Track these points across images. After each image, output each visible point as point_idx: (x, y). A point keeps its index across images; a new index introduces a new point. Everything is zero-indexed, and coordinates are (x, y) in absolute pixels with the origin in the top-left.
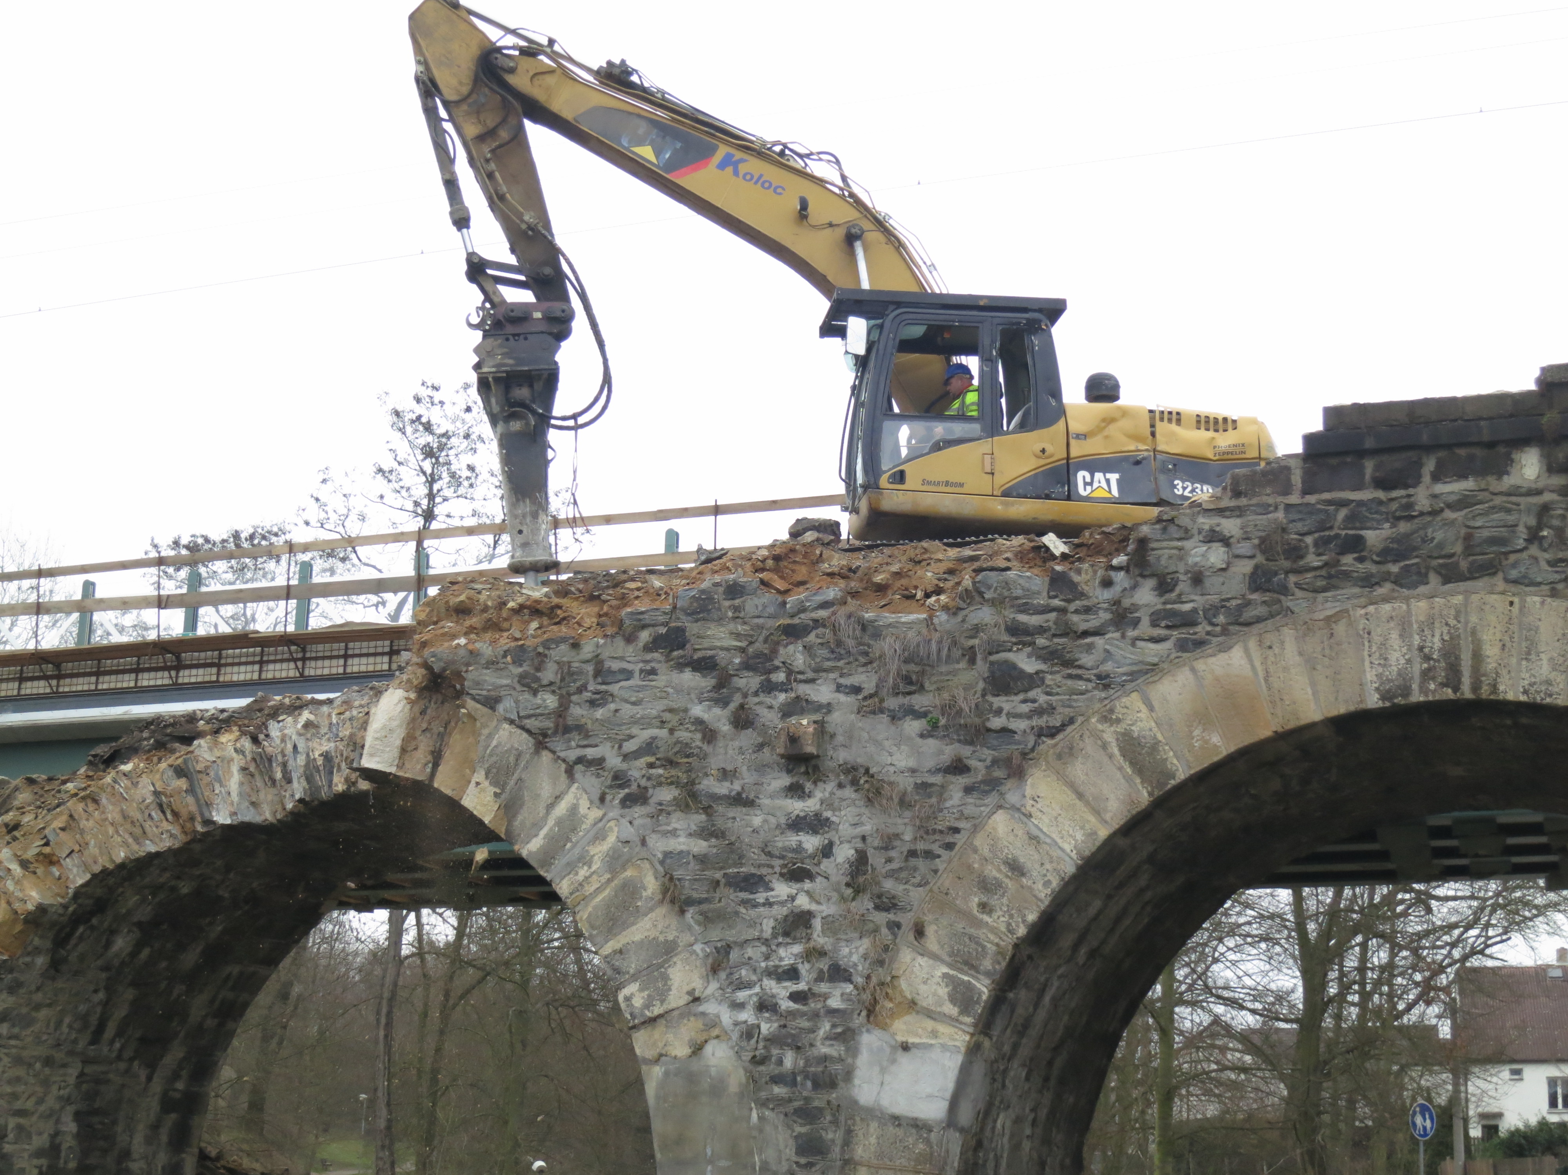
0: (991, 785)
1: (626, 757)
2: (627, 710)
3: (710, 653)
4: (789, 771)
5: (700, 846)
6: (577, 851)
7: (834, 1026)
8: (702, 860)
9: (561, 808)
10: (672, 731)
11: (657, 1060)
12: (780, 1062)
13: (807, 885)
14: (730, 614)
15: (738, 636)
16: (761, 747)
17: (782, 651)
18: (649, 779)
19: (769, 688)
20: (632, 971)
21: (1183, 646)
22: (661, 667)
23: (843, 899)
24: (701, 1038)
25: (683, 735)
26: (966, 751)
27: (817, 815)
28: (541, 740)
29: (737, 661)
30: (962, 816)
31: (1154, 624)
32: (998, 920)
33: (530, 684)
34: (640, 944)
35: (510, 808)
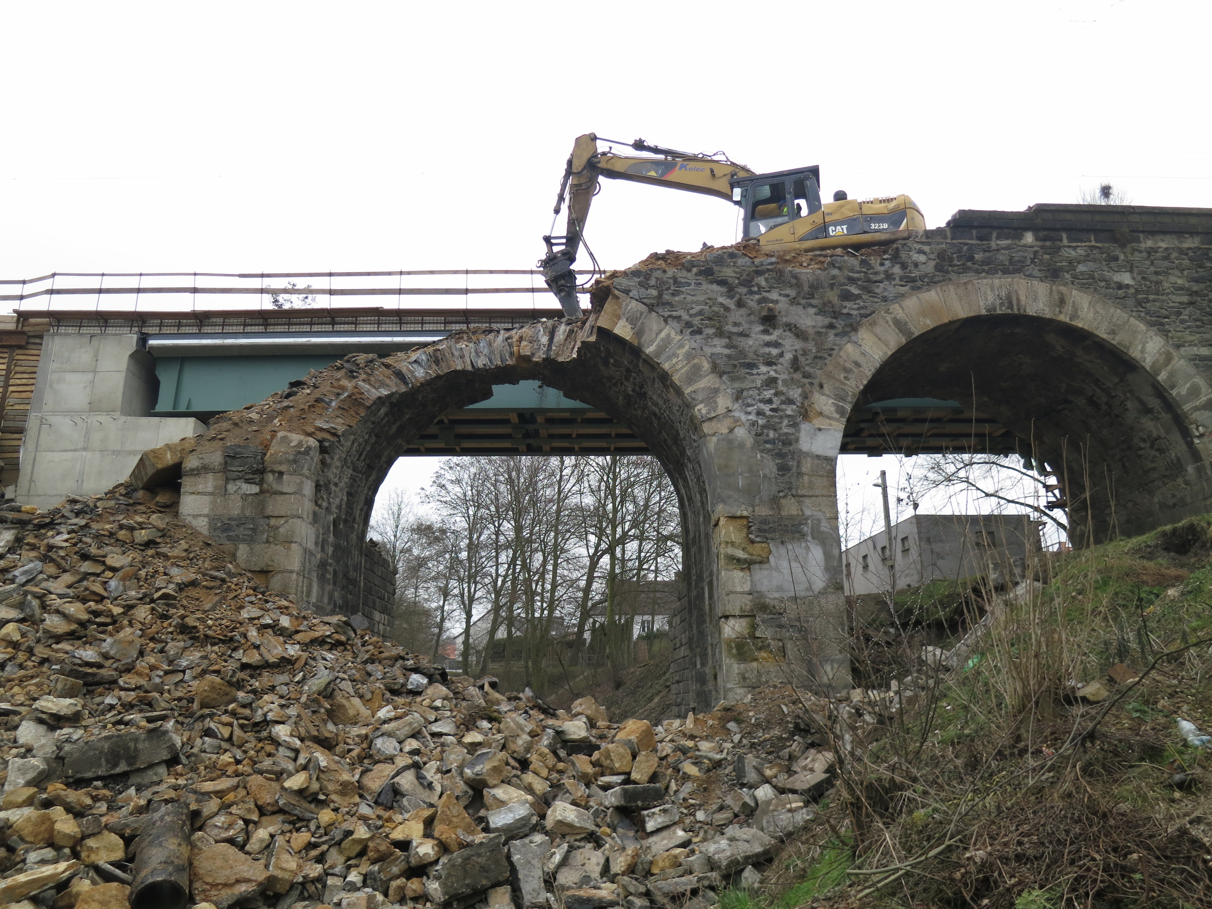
0: (843, 334)
1: (691, 316)
2: (689, 298)
3: (724, 278)
4: (762, 324)
5: (727, 351)
6: (671, 352)
7: (789, 421)
8: (729, 357)
9: (663, 335)
10: (710, 307)
11: (714, 435)
12: (768, 435)
13: (774, 367)
14: (732, 264)
15: (736, 272)
16: (750, 315)
17: (754, 280)
18: (702, 325)
19: (751, 293)
20: (700, 399)
21: (913, 288)
22: (704, 283)
23: (789, 373)
24: (733, 426)
25: (715, 309)
26: (834, 321)
27: (776, 341)
28: (651, 308)
29: (736, 282)
30: (835, 344)
31: (901, 280)
32: (852, 383)
33: (644, 285)
34: (703, 389)
35: (639, 334)
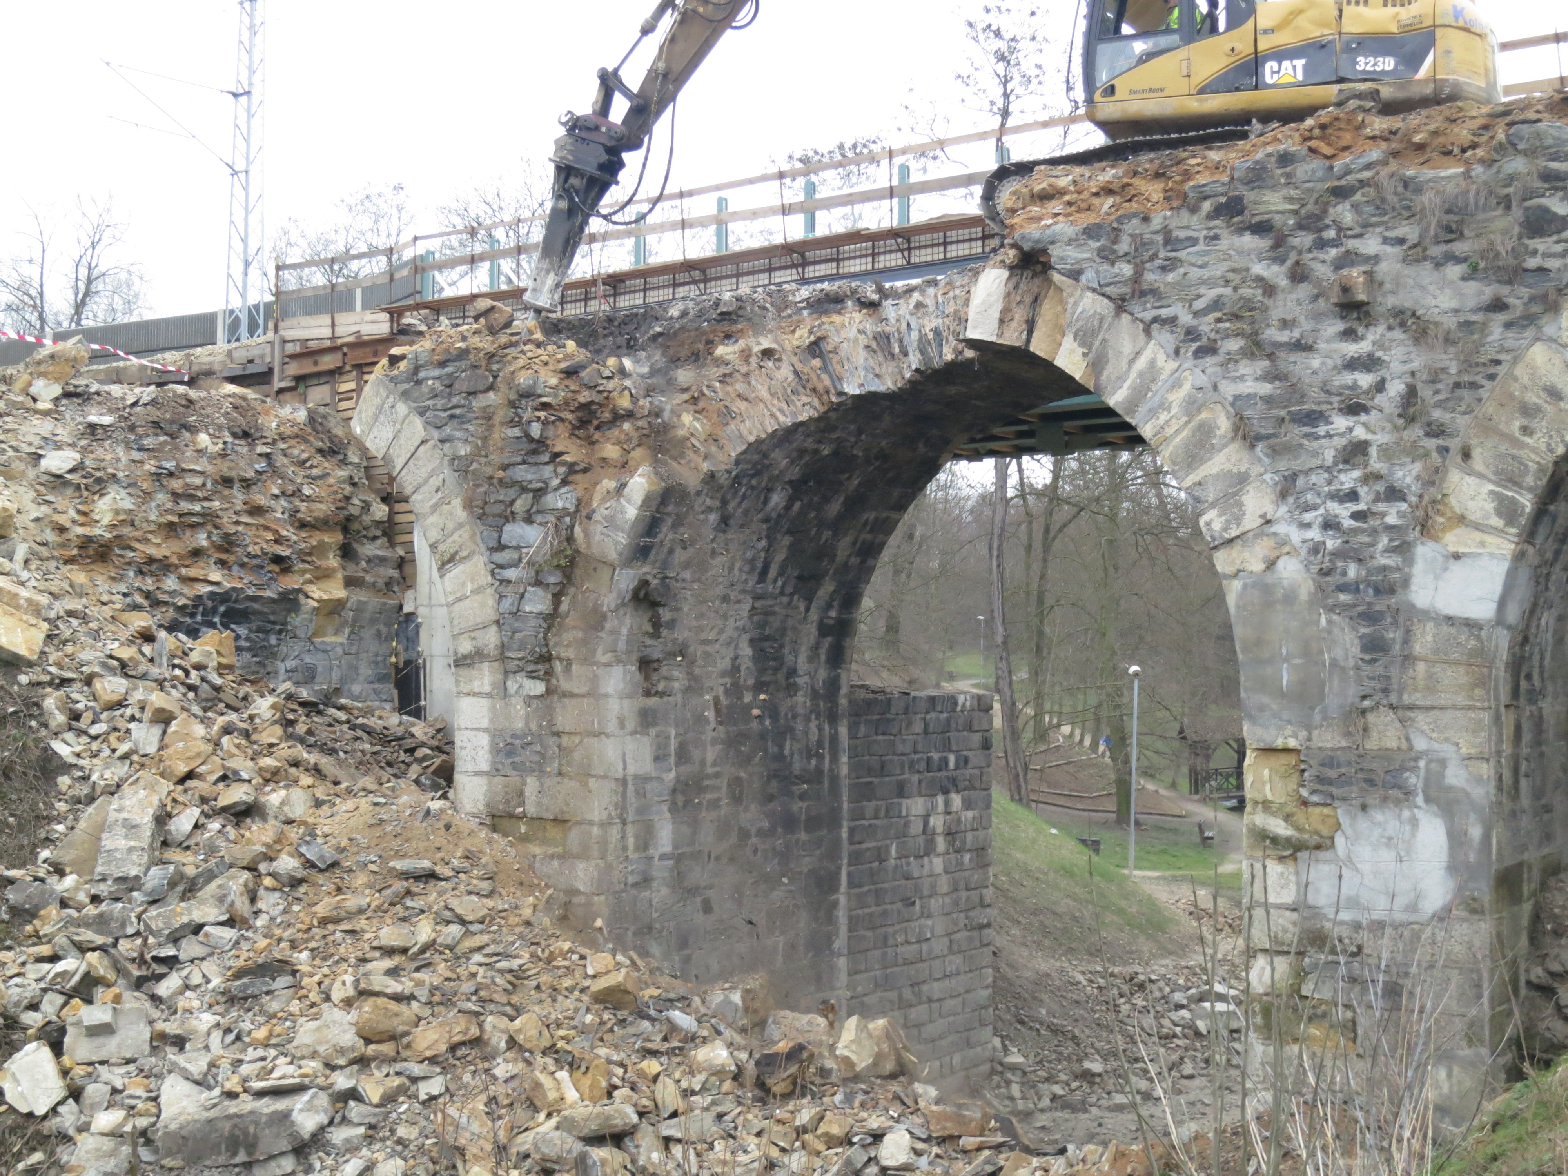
0: (1528, 320)
1: (1196, 314)
2: (1195, 273)
3: (1267, 217)
4: (1343, 318)
5: (1265, 389)
6: (1157, 399)
7: (1391, 540)
8: (1268, 400)
9: (1141, 363)
10: (1235, 289)
11: (1236, 575)
12: (1344, 573)
13: (1363, 417)
14: (1283, 181)
15: (1291, 200)
16: (1316, 297)
17: (1331, 211)
18: (1217, 332)
19: (1322, 244)
20: (1210, 500)
22: (1224, 233)
23: (1396, 428)
24: (1273, 555)
25: (1245, 291)
26: (1505, 290)
27: (1370, 355)
28: (1121, 305)
29: (1291, 222)
30: (1503, 350)
32: (1538, 441)
33: (1108, 256)
34: (1217, 477)
35: (1097, 365)
